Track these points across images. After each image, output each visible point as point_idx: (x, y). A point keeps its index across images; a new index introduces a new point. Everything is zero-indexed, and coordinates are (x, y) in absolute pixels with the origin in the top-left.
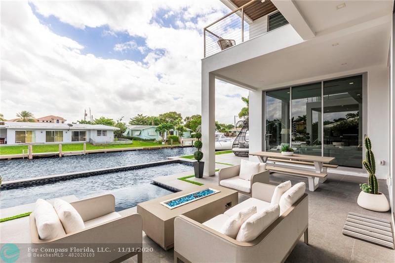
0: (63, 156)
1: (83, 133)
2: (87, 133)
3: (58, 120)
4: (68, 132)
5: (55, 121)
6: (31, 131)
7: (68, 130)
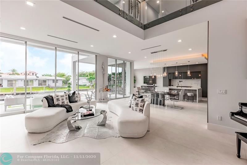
0: (32, 93)
1: (45, 81)
2: (47, 81)
3: (33, 74)
4: (36, 81)
5: (31, 74)
6: (16, 80)
7: (36, 80)
